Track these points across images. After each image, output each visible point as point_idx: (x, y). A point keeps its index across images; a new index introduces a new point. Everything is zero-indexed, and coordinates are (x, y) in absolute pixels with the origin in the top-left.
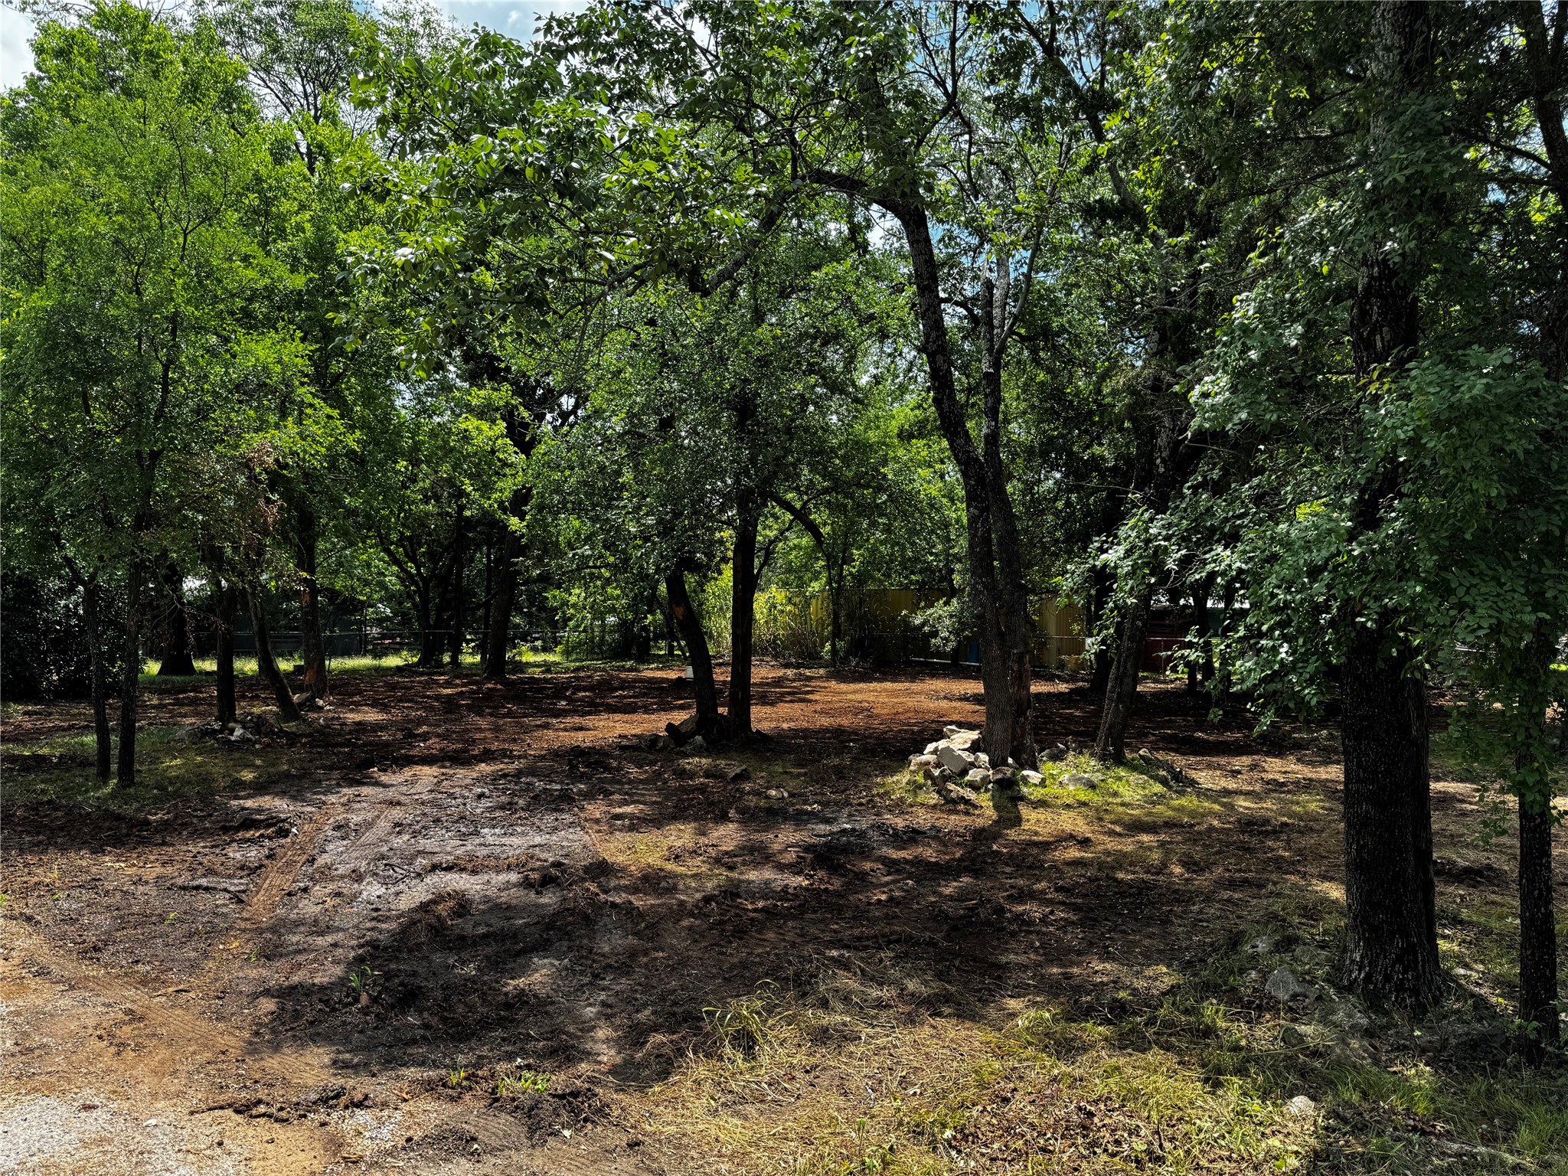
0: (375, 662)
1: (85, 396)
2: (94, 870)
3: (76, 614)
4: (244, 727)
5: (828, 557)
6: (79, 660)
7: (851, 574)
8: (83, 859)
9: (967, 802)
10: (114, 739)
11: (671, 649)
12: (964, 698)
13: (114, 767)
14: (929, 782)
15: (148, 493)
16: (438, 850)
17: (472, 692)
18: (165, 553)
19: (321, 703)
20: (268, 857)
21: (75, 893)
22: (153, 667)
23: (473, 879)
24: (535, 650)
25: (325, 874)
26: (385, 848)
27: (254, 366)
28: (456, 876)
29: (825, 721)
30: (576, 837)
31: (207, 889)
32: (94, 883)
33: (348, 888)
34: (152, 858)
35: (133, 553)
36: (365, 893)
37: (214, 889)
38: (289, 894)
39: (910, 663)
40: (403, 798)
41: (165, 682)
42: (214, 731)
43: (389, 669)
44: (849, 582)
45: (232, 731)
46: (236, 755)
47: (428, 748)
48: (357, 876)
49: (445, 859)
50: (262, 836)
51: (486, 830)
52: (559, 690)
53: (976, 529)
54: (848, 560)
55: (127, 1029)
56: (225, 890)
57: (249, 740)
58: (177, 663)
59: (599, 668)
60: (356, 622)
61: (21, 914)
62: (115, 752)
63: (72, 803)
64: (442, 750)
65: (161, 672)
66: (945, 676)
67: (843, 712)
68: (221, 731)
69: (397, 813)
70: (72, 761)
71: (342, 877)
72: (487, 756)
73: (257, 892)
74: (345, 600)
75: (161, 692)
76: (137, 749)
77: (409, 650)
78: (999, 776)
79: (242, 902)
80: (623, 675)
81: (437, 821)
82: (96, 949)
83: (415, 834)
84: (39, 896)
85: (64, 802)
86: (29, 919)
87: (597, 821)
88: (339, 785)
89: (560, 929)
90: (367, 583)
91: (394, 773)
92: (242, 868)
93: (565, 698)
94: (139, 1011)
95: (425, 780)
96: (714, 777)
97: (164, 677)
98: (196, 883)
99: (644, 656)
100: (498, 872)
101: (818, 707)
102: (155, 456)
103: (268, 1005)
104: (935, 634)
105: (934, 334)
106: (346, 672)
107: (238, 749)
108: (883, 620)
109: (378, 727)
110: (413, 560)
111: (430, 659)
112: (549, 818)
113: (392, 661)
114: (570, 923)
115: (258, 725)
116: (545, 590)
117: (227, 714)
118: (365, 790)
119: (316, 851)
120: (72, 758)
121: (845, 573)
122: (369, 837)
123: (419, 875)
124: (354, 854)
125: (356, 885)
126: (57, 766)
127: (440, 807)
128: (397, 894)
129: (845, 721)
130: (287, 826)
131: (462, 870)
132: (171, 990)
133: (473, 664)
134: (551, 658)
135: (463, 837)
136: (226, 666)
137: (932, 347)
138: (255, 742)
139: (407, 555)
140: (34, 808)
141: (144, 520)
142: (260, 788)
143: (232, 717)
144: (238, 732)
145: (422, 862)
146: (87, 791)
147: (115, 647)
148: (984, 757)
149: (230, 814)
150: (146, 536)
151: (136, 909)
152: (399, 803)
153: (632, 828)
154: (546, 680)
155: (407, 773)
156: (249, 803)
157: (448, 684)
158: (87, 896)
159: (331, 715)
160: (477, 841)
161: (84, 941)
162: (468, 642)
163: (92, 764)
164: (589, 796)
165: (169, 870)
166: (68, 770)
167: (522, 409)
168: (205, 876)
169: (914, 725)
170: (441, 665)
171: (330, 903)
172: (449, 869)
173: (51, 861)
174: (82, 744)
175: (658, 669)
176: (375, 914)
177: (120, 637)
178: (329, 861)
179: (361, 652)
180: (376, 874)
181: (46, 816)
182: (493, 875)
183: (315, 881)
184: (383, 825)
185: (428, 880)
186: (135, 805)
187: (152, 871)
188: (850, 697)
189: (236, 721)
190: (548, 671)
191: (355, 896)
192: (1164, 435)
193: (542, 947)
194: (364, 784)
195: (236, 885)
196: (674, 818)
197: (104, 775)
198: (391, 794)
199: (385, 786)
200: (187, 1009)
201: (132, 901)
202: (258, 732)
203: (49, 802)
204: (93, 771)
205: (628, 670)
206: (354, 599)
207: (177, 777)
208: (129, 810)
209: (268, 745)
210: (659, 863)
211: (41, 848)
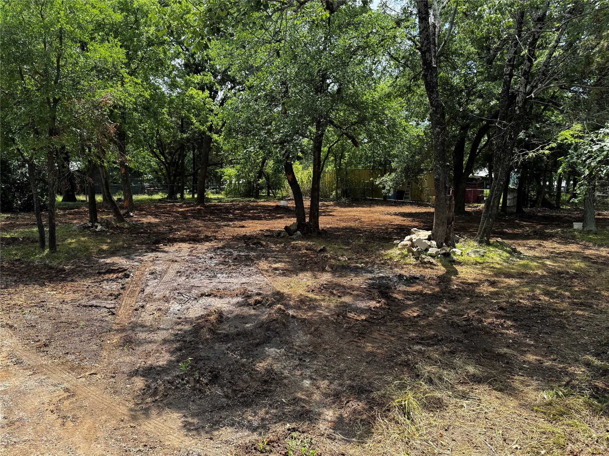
0: (150, 197)
1: (20, 72)
2: (42, 296)
3: (26, 176)
4: (101, 225)
5: (335, 156)
6: (29, 196)
7: (345, 163)
8: (35, 289)
9: (431, 263)
10: (46, 229)
11: (269, 193)
12: (396, 214)
13: (47, 244)
14: (411, 254)
15: (54, 118)
16: (200, 285)
17: (191, 210)
18: (63, 147)
19: (132, 214)
20: (122, 288)
21: (33, 310)
22: (59, 198)
23: (222, 301)
24: (213, 193)
25: (150, 298)
26: (175, 284)
27: (100, 58)
28: (213, 299)
29: (343, 224)
30: (261, 279)
31: (96, 307)
32: (41, 304)
33: (164, 306)
34: (68, 288)
35: (49, 147)
36: (172, 309)
37: (100, 306)
38: (136, 310)
39: (366, 200)
40: (177, 259)
41: (65, 205)
42: (89, 227)
43: (155, 200)
44: (344, 166)
45: (96, 227)
46: (100, 238)
47: (182, 235)
48: (166, 299)
49: (206, 290)
50: (117, 277)
51: (219, 275)
52: (227, 210)
53: (439, 138)
54: (342, 157)
55: (66, 403)
56: (105, 307)
57: (104, 231)
58: (70, 197)
59: (241, 201)
60: (140, 181)
61: (7, 324)
62: (47, 236)
63: (29, 260)
64: (188, 236)
65: (62, 201)
66: (382, 205)
67: (349, 220)
68: (92, 227)
69: (176, 266)
70: (28, 240)
71: (159, 300)
72: (207, 239)
73: (120, 308)
74: (135, 172)
75: (64, 209)
76: (56, 234)
77: (162, 192)
78: (444, 251)
79: (114, 314)
80: (251, 204)
81: (195, 270)
82: (46, 345)
83: (187, 277)
84: (15, 312)
85: (25, 259)
86: (11, 327)
87: (267, 271)
88: (146, 252)
89: (273, 331)
90: (144, 165)
91: (170, 246)
92: (111, 295)
93: (231, 213)
94: (72, 388)
95: (185, 250)
96: (310, 250)
97: (64, 203)
98: (90, 303)
99: (258, 197)
100: (232, 297)
101: (338, 218)
102: (56, 101)
103: (139, 383)
104: (384, 188)
105: (426, 42)
106: (138, 201)
107: (100, 235)
108: (355, 182)
109: (157, 225)
110: (163, 154)
111: (172, 196)
112: (245, 269)
113: (157, 197)
114: (278, 328)
115: (107, 224)
116: (216, 168)
117: (94, 219)
118: (160, 254)
119: (144, 285)
120: (28, 239)
121: (342, 162)
122: (166, 278)
123: (196, 299)
124: (162, 287)
125: (166, 304)
126: (22, 242)
127: (195, 263)
128: (188, 309)
129: (352, 224)
130: (128, 273)
131: (215, 296)
132: (87, 373)
133: (189, 198)
134: (220, 196)
135: (210, 278)
136: (92, 199)
137: (424, 49)
138: (107, 232)
139: (161, 153)
140: (12, 263)
141: (53, 132)
142: (113, 253)
143: (96, 220)
144: (99, 227)
145: (195, 292)
146: (36, 255)
147: (43, 190)
148: (434, 243)
149: (101, 266)
150: (54, 139)
151: (63, 319)
152: (176, 261)
153: (284, 274)
154: (221, 206)
155: (176, 246)
156: (108, 261)
157: (181, 207)
158: (39, 311)
159: (136, 219)
160: (217, 280)
161: (39, 341)
162: (186, 189)
163: (37, 242)
164: (258, 258)
165: (77, 295)
166: (27, 244)
167: (217, 84)
168: (94, 299)
169: (382, 226)
170: (177, 199)
171: (157, 314)
172: (209, 295)
173: (22, 291)
174: (32, 232)
175: (264, 201)
176: (179, 320)
177: (45, 186)
178: (151, 290)
179: (143, 193)
180: (175, 298)
181: (18, 267)
182: (230, 299)
183: (147, 302)
184: (172, 272)
185: (200, 301)
186: (58, 261)
187: (69, 296)
188: (348, 213)
189: (98, 223)
190: (220, 202)
191: (167, 310)
192: (520, 96)
193: (266, 341)
194: (158, 251)
195: (110, 304)
196: (302, 270)
197: (43, 247)
198: (171, 256)
199: (167, 252)
200: (97, 386)
201: (61, 314)
202: (108, 228)
203: (19, 260)
204: (38, 244)
205: (252, 202)
206: (139, 171)
207: (75, 248)
208: (54, 264)
209: (112, 233)
210: (304, 293)
211: (17, 283)
